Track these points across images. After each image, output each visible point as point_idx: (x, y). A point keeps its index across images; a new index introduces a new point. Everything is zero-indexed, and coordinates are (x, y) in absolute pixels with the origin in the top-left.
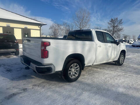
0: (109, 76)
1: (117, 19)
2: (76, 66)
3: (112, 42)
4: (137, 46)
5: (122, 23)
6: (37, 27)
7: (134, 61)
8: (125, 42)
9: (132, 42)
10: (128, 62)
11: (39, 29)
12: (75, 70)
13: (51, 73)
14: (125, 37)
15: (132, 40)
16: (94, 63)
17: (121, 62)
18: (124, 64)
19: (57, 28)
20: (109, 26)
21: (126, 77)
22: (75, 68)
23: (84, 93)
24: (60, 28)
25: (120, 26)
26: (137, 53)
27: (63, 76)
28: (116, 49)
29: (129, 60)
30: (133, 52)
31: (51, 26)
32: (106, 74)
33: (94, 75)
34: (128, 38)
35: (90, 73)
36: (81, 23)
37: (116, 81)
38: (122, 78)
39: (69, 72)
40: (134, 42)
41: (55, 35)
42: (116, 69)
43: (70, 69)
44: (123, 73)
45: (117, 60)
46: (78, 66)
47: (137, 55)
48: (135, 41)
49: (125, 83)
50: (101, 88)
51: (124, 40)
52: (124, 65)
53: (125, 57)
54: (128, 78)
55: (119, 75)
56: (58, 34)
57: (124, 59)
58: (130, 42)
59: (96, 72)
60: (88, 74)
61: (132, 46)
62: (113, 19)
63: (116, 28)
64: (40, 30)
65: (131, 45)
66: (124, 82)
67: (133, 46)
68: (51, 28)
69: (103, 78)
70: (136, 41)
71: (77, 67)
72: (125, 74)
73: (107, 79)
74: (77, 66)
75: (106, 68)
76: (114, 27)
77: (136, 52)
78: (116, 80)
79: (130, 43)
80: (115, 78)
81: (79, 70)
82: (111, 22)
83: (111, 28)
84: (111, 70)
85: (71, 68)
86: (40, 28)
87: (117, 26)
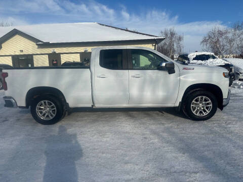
86: (155, 46)
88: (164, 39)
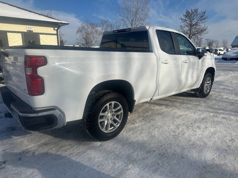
0: (183, 122)
1: (196, 11)
2: (116, 106)
3: (188, 53)
4: (232, 59)
5: (205, 18)
6: (51, 30)
7: (230, 87)
8: (211, 52)
9: (222, 53)
10: (217, 90)
11: (55, 32)
12: (113, 115)
13: (55, 127)
14: (210, 44)
15: (222, 49)
16: (153, 96)
17: (207, 91)
18: (211, 93)
19: (90, 30)
20: (183, 24)
21: (218, 122)
22: (114, 110)
23: (130, 166)
24: (96, 31)
25: (201, 24)
26: (232, 72)
27: (88, 129)
28: (196, 67)
29: (219, 85)
30: (226, 70)
31: (80, 28)
32: (177, 118)
33: (153, 120)
34: (214, 44)
35: (147, 117)
36: (132, 21)
37: (199, 132)
38: (209, 125)
39: (100, 121)
40: (225, 51)
41: (87, 43)
42: (197, 105)
43: (101, 114)
44: (212, 114)
45: (199, 87)
46: (120, 106)
47: (233, 75)
48: (227, 50)
49: (216, 136)
50: (169, 150)
51: (207, 48)
52: (211, 96)
53: (212, 80)
54: (221, 125)
55: (202, 119)
56: (94, 42)
57: (212, 84)
58: (218, 52)
59: (157, 114)
60: (142, 118)
61: (223, 58)
62: (190, 11)
63: (195, 28)
64: (57, 34)
65: (221, 57)
66: (214, 133)
67: (225, 59)
68: (80, 31)
69: (172, 127)
70: (229, 50)
71: (118, 108)
72: (214, 116)
73: (180, 129)
74: (118, 106)
75: (178, 104)
76: (191, 26)
77: (231, 70)
78: (197, 130)
79: (219, 54)
80: (196, 124)
81: (121, 113)
82: (186, 17)
83: (186, 29)
84: (188, 108)
85: (104, 111)
86: (57, 30)
87: (196, 24)
88: (68, 24)
